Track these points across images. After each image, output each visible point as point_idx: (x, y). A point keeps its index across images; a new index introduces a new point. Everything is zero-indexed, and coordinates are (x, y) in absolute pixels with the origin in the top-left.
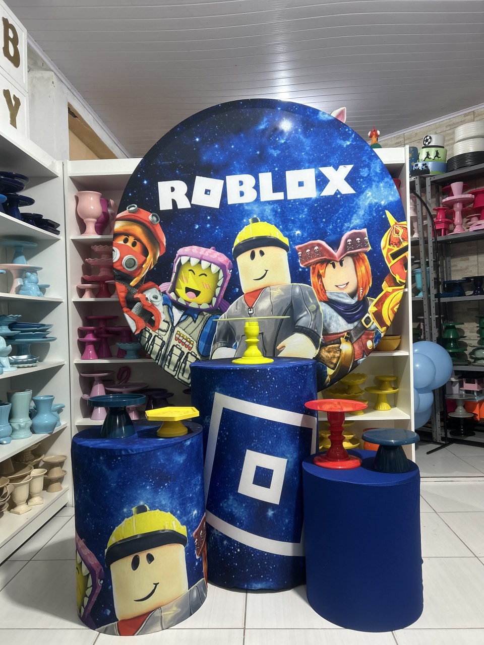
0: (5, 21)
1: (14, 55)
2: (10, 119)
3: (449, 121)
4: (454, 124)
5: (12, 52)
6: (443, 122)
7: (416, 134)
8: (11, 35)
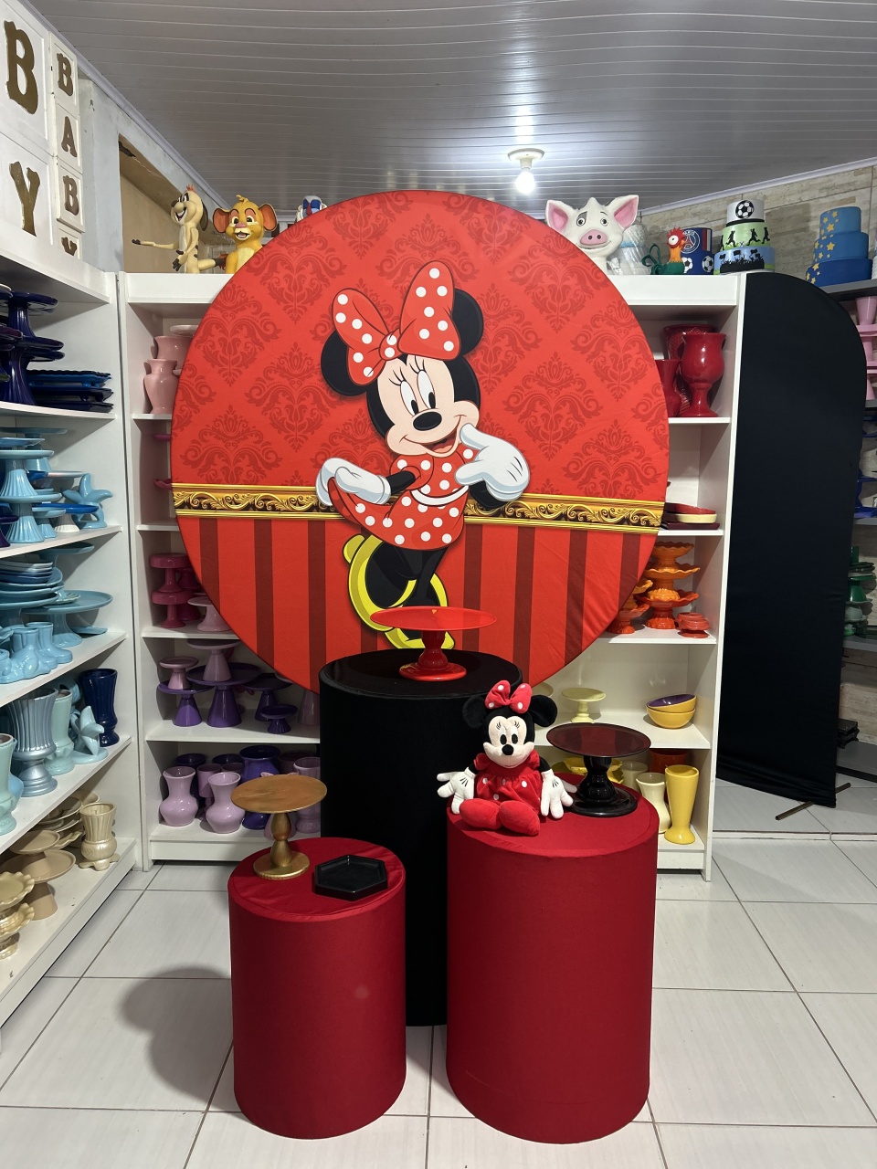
0: (9, 27)
1: (27, 91)
2: (23, 218)
5: (22, 86)
8: (21, 52)
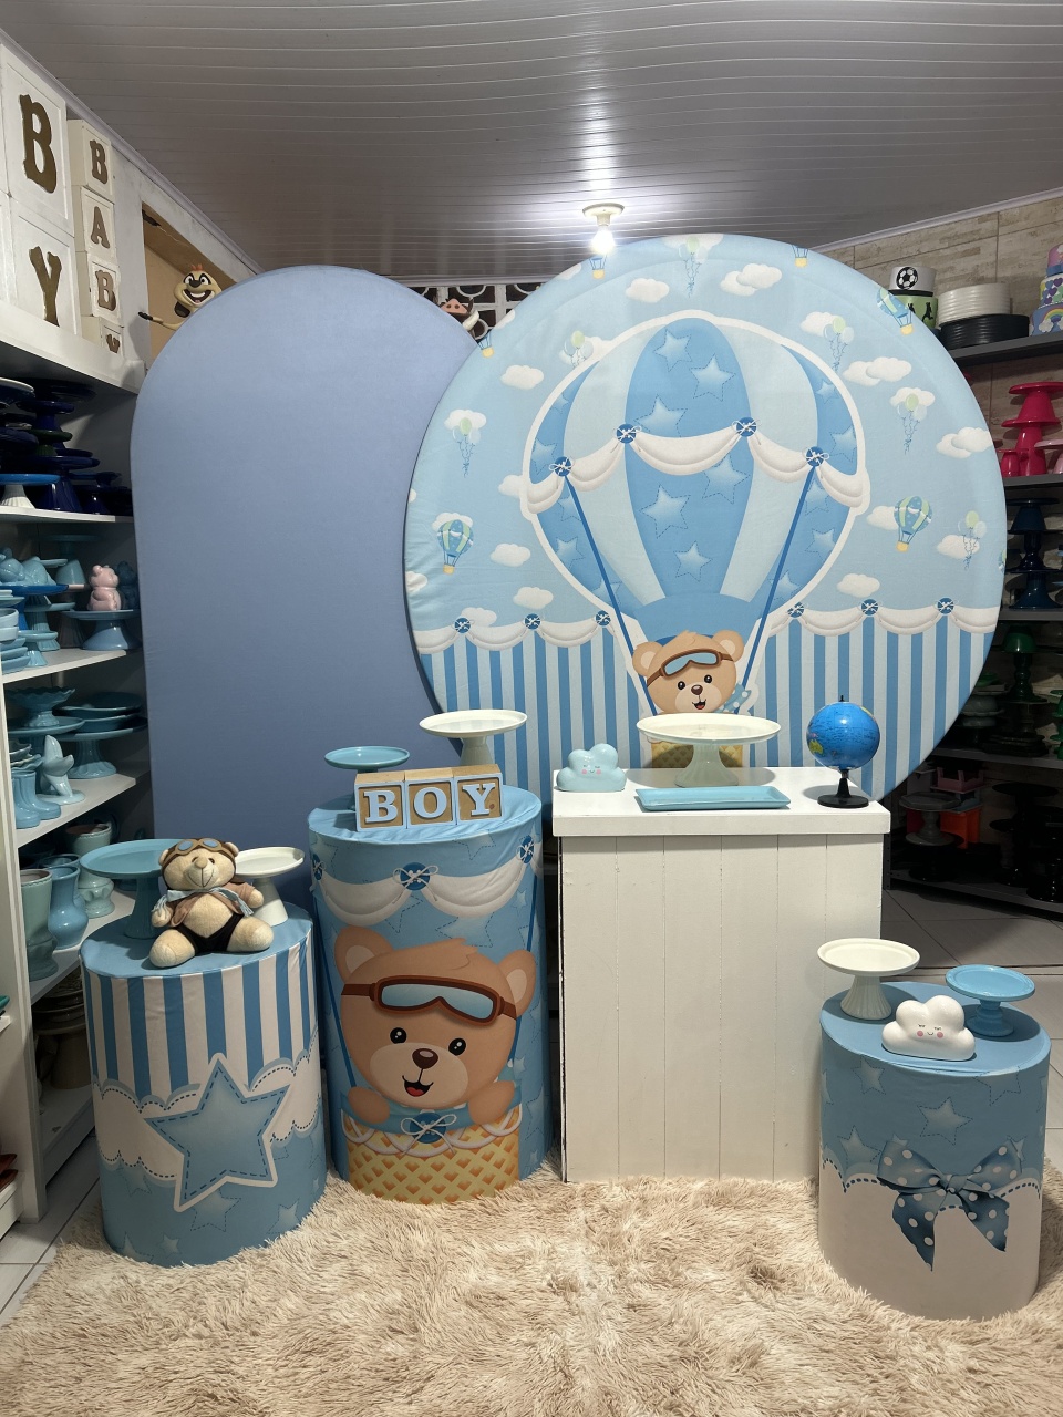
0: (25, 101)
1: (45, 168)
2: (44, 307)
3: (947, 227)
4: (957, 236)
5: (40, 165)
6: (936, 230)
7: (879, 249)
8: (37, 127)
